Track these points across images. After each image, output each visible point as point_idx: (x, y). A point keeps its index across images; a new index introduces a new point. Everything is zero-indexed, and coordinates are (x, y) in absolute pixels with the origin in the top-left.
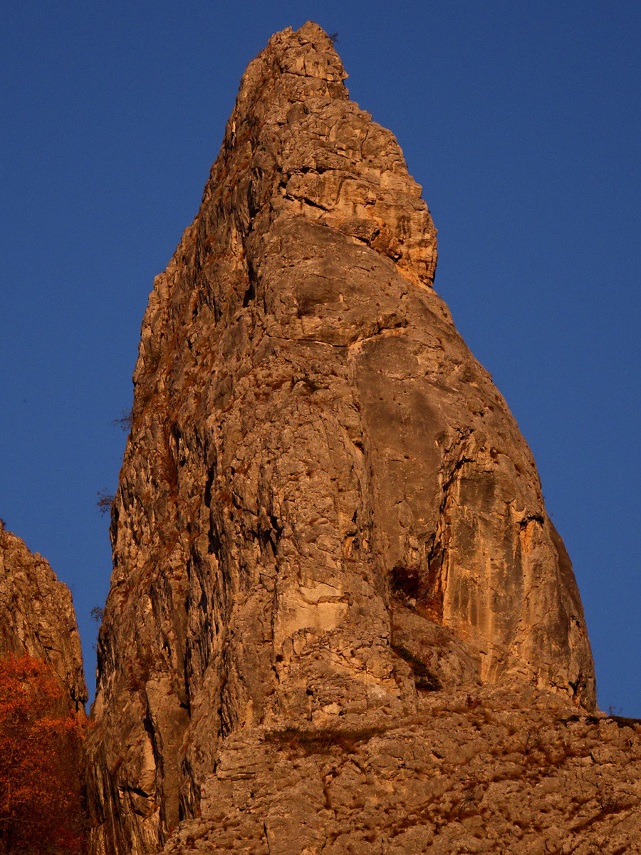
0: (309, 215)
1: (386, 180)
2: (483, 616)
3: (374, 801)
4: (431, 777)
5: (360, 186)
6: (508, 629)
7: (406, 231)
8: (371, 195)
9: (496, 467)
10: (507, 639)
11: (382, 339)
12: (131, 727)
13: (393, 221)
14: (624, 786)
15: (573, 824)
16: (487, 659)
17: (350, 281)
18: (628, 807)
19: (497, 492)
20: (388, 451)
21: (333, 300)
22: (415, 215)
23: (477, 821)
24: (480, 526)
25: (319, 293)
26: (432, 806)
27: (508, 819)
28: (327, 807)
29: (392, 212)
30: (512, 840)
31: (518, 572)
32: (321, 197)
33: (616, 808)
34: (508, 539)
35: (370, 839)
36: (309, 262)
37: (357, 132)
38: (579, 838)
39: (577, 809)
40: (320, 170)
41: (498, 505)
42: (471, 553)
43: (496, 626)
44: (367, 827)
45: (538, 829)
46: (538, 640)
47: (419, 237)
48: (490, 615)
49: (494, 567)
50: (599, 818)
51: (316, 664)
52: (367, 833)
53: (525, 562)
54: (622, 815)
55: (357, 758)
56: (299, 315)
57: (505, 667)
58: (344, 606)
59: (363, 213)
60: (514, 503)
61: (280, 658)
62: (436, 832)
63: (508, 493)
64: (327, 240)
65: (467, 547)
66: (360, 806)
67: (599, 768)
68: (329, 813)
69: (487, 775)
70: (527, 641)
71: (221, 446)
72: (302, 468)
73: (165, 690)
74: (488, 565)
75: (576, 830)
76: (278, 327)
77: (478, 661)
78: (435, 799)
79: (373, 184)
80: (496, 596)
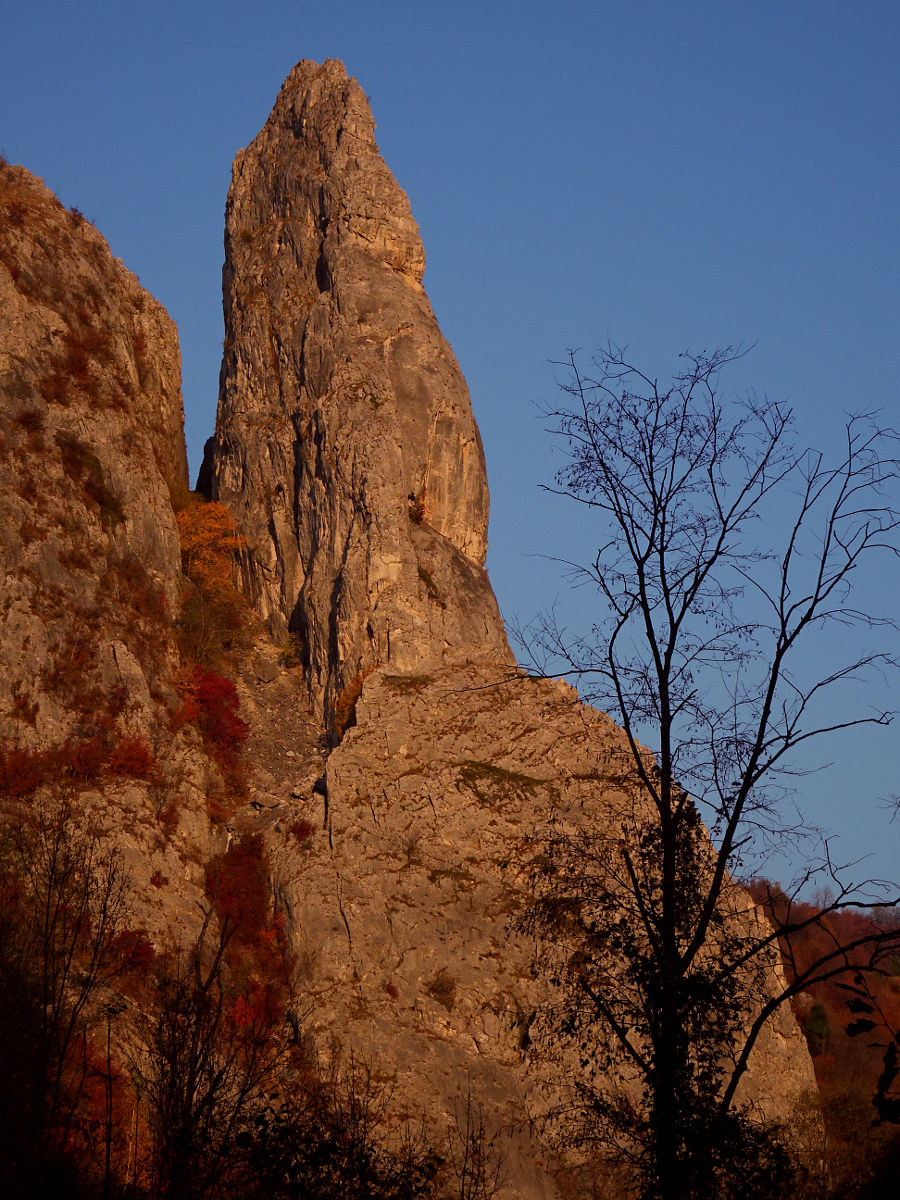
0: (361, 244)
1: (401, 223)
2: (443, 497)
3: (429, 718)
4: (453, 707)
5: (388, 230)
6: (455, 502)
7: (411, 255)
8: (394, 235)
9: (454, 416)
10: (455, 509)
11: (400, 338)
12: (260, 526)
13: (404, 250)
14: (534, 718)
15: (512, 737)
16: (444, 521)
17: (385, 298)
18: (535, 730)
19: (454, 428)
20: (405, 417)
21: (376, 311)
22: (416, 247)
23: (472, 732)
24: (444, 445)
25: (369, 307)
26: (454, 723)
27: (485, 732)
28: (411, 722)
29: (404, 245)
30: (487, 743)
31: (462, 471)
32: (367, 234)
33: (531, 730)
34: (457, 453)
35: (428, 740)
36: (363, 283)
37: (387, 190)
38: (515, 745)
39: (514, 729)
40: (368, 218)
41: (454, 435)
42: (439, 461)
43: (450, 502)
44: (427, 733)
45: (498, 738)
46: (469, 508)
47: (417, 259)
48: (447, 496)
49: (450, 469)
50: (523, 735)
51: (390, 604)
52: (427, 736)
53: (465, 466)
54: (532, 734)
55: (423, 697)
56: (360, 321)
57: (453, 524)
58: (400, 565)
59: (389, 246)
60: (462, 434)
61: (371, 592)
62: (456, 739)
63: (459, 429)
64: (371, 265)
65: (437, 458)
66: (423, 721)
67: (523, 707)
68: (411, 725)
69: (476, 708)
70: (463, 509)
71: (328, 426)
72: (380, 481)
73: (283, 519)
74: (447, 467)
75: (513, 740)
76: (347, 327)
77: (440, 522)
78: (454, 718)
79: (395, 228)
80: (450, 485)
